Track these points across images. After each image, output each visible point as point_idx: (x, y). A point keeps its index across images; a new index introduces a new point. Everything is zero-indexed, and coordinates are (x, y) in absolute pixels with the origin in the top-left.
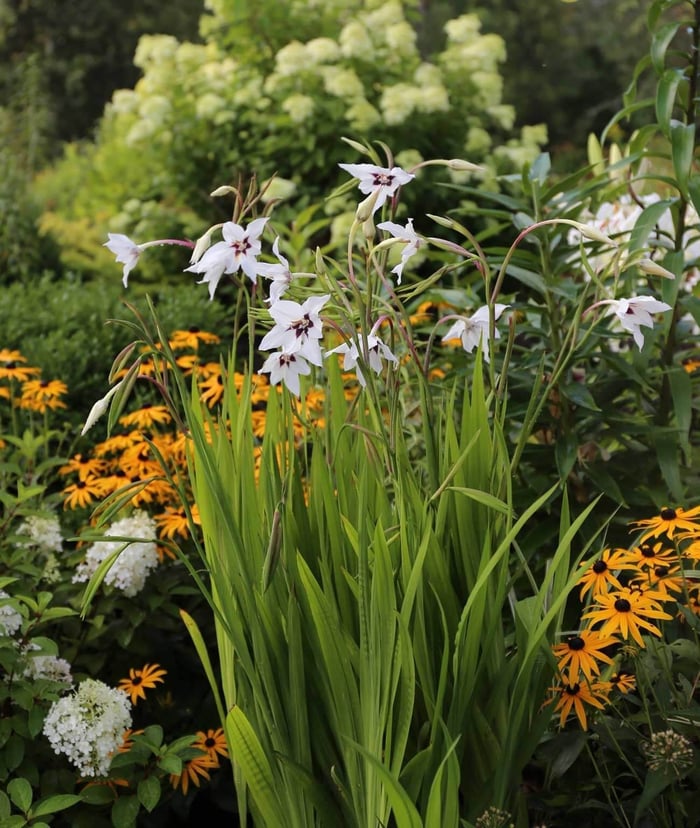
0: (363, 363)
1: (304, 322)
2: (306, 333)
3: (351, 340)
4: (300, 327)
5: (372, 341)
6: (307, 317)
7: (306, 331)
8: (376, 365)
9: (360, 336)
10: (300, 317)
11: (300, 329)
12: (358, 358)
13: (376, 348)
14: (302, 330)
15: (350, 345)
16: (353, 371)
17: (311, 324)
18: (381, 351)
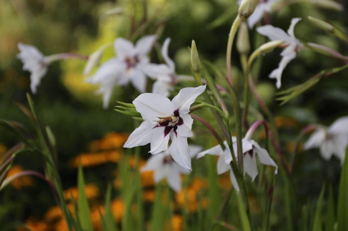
0: (236, 166)
1: (174, 119)
2: (175, 130)
3: (225, 143)
4: (170, 124)
5: (247, 145)
6: (177, 113)
7: (175, 128)
8: (250, 170)
9: (234, 139)
10: (169, 113)
11: (169, 126)
12: (232, 163)
13: (251, 152)
14: (171, 127)
15: (224, 148)
16: (226, 176)
17: (181, 122)
18: (256, 154)
